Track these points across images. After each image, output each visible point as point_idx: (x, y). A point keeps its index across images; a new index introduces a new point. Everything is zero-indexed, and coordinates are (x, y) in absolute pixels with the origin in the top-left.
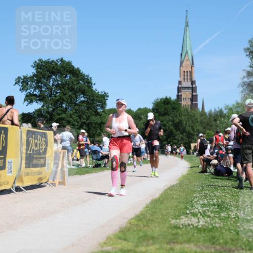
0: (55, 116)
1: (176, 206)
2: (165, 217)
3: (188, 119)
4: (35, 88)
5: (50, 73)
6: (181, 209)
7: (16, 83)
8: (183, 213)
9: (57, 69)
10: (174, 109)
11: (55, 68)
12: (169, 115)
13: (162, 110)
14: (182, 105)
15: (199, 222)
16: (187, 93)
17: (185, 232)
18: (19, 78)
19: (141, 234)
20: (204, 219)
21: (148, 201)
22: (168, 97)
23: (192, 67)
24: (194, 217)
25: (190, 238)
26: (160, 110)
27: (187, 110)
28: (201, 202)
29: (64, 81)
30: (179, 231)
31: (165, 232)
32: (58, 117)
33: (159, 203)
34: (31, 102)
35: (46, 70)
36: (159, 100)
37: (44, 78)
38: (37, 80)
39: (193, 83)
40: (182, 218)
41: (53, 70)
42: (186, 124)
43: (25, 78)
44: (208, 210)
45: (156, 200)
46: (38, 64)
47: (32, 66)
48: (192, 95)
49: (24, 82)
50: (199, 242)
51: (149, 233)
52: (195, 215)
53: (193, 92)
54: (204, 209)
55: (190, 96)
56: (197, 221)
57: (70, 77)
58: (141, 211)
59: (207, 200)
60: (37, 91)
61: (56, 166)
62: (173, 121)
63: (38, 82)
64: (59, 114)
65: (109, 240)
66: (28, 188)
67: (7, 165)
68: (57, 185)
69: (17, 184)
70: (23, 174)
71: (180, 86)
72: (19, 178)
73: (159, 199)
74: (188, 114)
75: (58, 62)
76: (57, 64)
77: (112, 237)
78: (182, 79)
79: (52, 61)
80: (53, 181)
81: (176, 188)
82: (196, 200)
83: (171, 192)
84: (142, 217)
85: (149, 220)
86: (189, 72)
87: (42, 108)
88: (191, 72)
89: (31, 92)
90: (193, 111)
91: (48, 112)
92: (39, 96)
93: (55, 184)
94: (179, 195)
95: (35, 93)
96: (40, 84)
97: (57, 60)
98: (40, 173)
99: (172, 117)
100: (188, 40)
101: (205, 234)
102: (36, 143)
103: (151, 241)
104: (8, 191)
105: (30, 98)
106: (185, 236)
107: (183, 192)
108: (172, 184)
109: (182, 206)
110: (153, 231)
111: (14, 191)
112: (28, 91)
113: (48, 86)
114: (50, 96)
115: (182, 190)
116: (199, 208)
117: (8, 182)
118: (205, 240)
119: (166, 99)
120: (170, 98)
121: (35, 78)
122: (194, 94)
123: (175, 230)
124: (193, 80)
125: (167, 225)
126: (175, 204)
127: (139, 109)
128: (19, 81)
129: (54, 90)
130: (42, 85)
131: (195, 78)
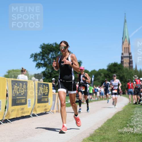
0: (53, 75)
1: (121, 122)
2: (115, 128)
3: (128, 74)
4: (41, 60)
5: (49, 51)
6: (124, 124)
7: (31, 57)
8: (125, 126)
9: (53, 49)
10: (119, 69)
11: (52, 48)
12: (117, 72)
13: (113, 70)
14: (124, 67)
15: (134, 130)
16: (127, 60)
17: (126, 136)
18: (33, 54)
19: (102, 137)
20: (137, 129)
21: (106, 120)
22: (116, 62)
23: (129, 45)
24: (131, 128)
25: (129, 139)
26: (111, 70)
27: (127, 69)
28: (135, 120)
29: (57, 55)
30: (123, 135)
31: (115, 136)
32: (54, 75)
33: (112, 121)
34: (39, 67)
35: (47, 49)
36: (111, 64)
37: (46, 54)
38: (42, 55)
39: (130, 54)
40: (125, 129)
41: (51, 49)
42: (127, 77)
43: (36, 54)
44: (139, 124)
45: (110, 119)
46: (43, 46)
47: (39, 47)
48: (130, 61)
49: (35, 57)
50: (134, 141)
51: (106, 137)
52: (131, 127)
53: (130, 59)
54: (137, 123)
55: (128, 61)
56: (133, 130)
57: (61, 53)
58: (102, 126)
59: (139, 119)
60: (43, 61)
61: (54, 102)
62: (119, 76)
63: (43, 56)
64: (55, 74)
65: (84, 141)
66: (39, 115)
67: (28, 102)
68: (55, 112)
69: (33, 113)
70: (36, 107)
71: (122, 56)
72: (34, 109)
73: (112, 119)
74: (128, 72)
75: (54, 45)
76: (53, 46)
77: (86, 140)
78: (123, 52)
79: (51, 44)
80: (53, 110)
81: (121, 113)
82: (132, 119)
83: (119, 115)
84: (102, 128)
85: (106, 130)
86: (127, 48)
87: (46, 71)
88: (129, 48)
89: (39, 62)
90: (131, 70)
91: (49, 73)
92: (44, 64)
93: (54, 112)
94: (123, 117)
95: (41, 62)
96: (44, 57)
97: (53, 44)
98: (46, 106)
99: (118, 73)
100: (126, 30)
101: (137, 137)
102: (43, 89)
103: (107, 141)
104: (29, 117)
105: (39, 65)
106: (126, 138)
107: (125, 115)
108: (119, 111)
109: (125, 122)
110: (108, 136)
111: (31, 116)
112: (38, 61)
113: (48, 58)
114: (50, 64)
115: (125, 114)
116: (134, 123)
117: (28, 111)
118: (137, 140)
119: (115, 63)
120: (117, 63)
121: (41, 54)
122: (131, 60)
123: (121, 135)
124: (130, 52)
125: (116, 132)
126: (121, 121)
127: (100, 70)
128: (32, 56)
129: (52, 61)
130: (45, 58)
131: (131, 51)
